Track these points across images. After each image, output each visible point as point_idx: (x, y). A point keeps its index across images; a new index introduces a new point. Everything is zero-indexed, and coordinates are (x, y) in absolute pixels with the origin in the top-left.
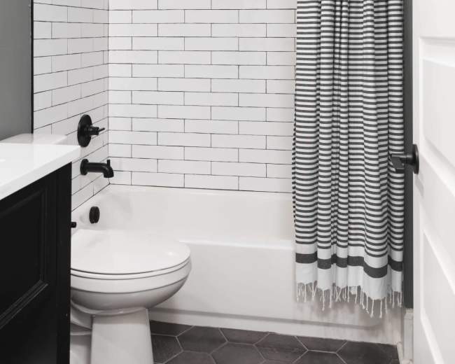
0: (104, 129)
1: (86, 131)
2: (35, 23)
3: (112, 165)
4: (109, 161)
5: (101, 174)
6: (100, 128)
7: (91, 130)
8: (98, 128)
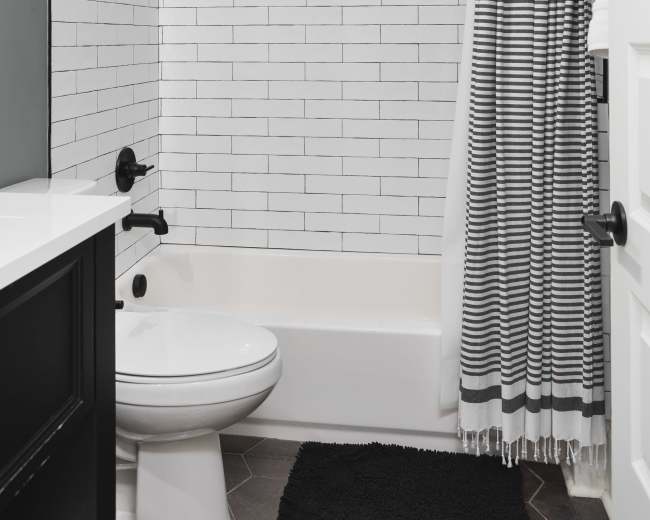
0: (153, 167)
1: (128, 171)
2: (53, 24)
3: (165, 218)
4: (161, 212)
5: (151, 230)
6: (148, 166)
7: (136, 168)
8: (145, 166)
